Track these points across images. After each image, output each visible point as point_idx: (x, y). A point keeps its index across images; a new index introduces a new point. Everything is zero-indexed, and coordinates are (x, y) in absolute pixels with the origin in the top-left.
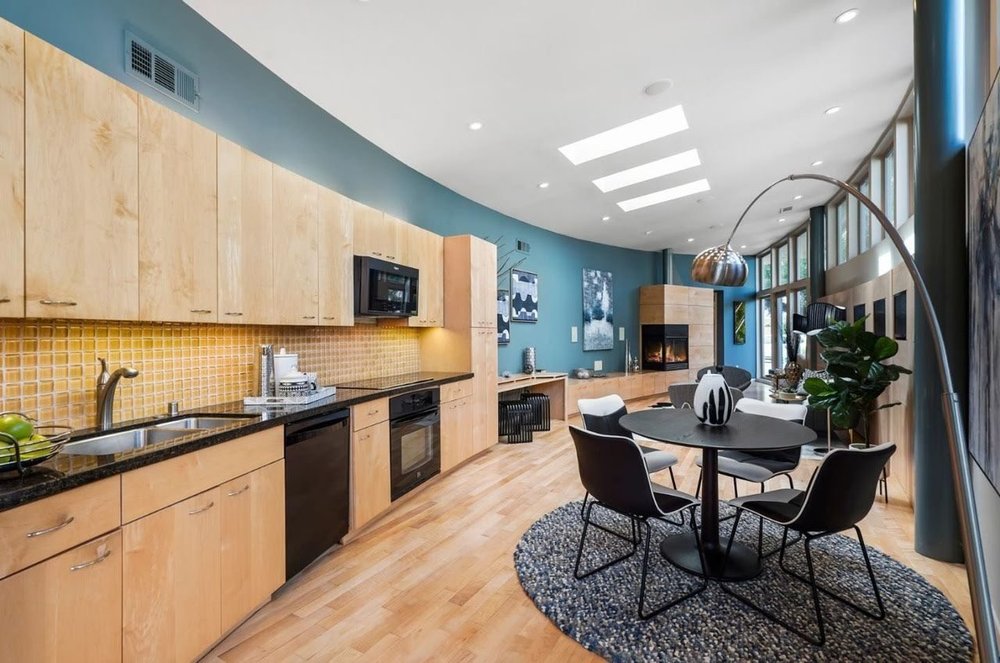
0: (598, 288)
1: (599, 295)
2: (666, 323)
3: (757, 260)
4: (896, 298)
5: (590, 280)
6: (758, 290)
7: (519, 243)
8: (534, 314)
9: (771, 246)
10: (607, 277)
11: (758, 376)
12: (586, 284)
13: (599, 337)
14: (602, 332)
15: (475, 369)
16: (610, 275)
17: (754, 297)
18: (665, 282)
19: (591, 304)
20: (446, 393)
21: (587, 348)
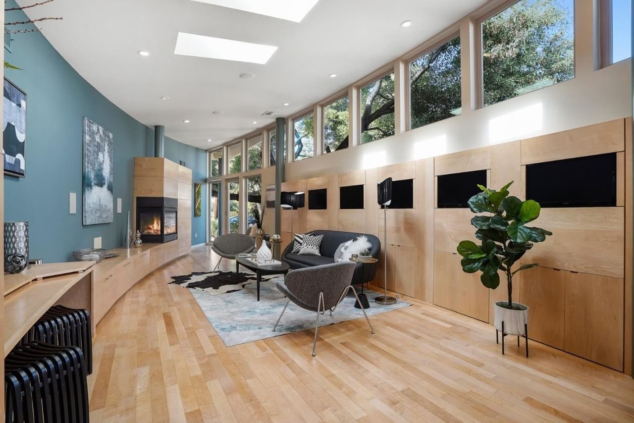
0: (99, 148)
1: (101, 155)
2: (165, 196)
3: (208, 154)
5: (92, 134)
8: (18, 162)
9: (223, 145)
10: (108, 137)
11: (208, 241)
12: (87, 138)
13: (101, 209)
14: (103, 202)
16: (111, 135)
17: (205, 181)
19: (93, 165)
21: (89, 221)
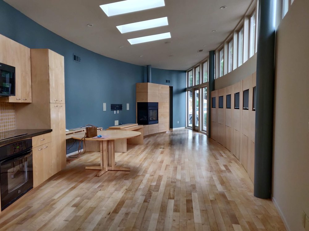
2: (148, 102)
3: (187, 73)
4: (244, 92)
6: (187, 87)
7: (75, 56)
9: (192, 67)
11: (186, 126)
15: (53, 127)
17: (185, 90)
18: (148, 81)
20: (36, 141)
